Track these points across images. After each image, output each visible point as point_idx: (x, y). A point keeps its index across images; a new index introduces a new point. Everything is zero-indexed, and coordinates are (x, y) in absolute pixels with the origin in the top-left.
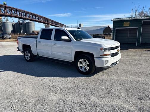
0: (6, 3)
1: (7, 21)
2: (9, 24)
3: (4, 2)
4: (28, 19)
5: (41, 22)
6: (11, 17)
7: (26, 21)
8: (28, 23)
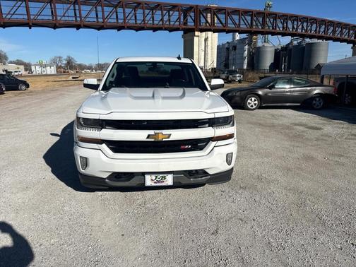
0: (271, 3)
1: (266, 45)
2: (269, 49)
3: (268, 2)
4: (311, 37)
5: (342, 41)
6: (273, 34)
7: (308, 40)
8: (311, 45)
